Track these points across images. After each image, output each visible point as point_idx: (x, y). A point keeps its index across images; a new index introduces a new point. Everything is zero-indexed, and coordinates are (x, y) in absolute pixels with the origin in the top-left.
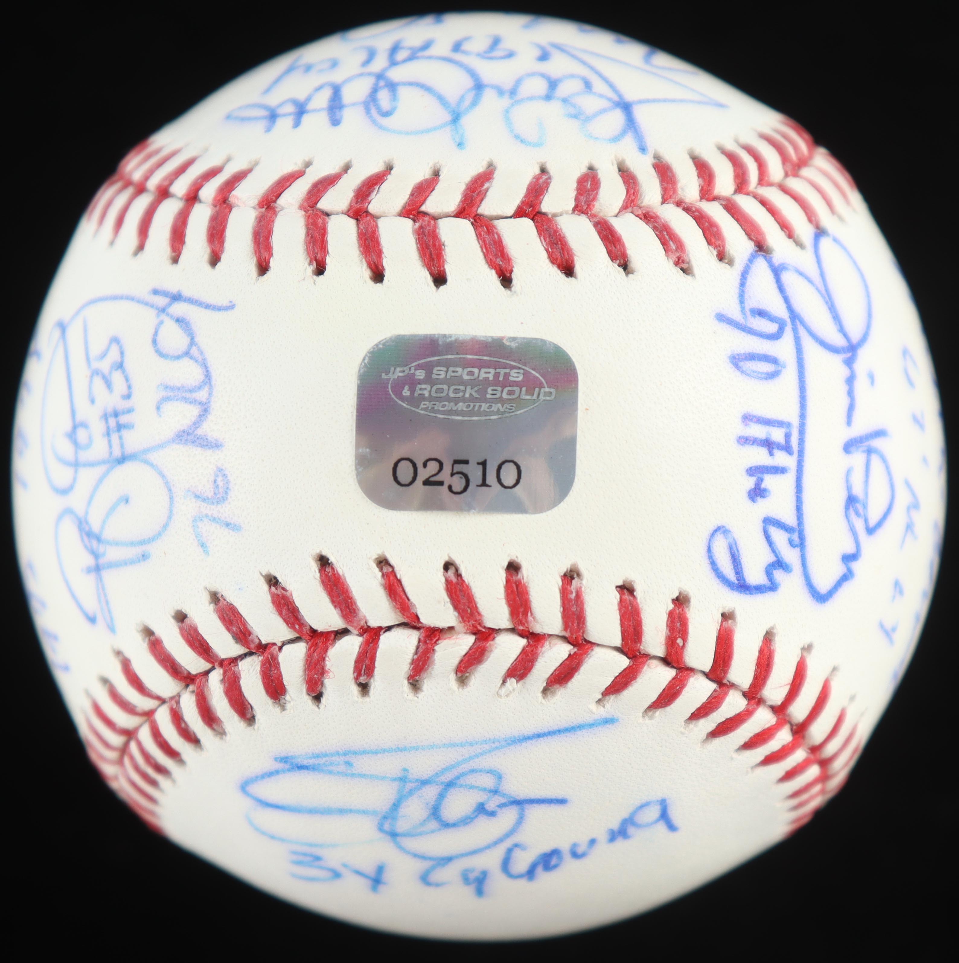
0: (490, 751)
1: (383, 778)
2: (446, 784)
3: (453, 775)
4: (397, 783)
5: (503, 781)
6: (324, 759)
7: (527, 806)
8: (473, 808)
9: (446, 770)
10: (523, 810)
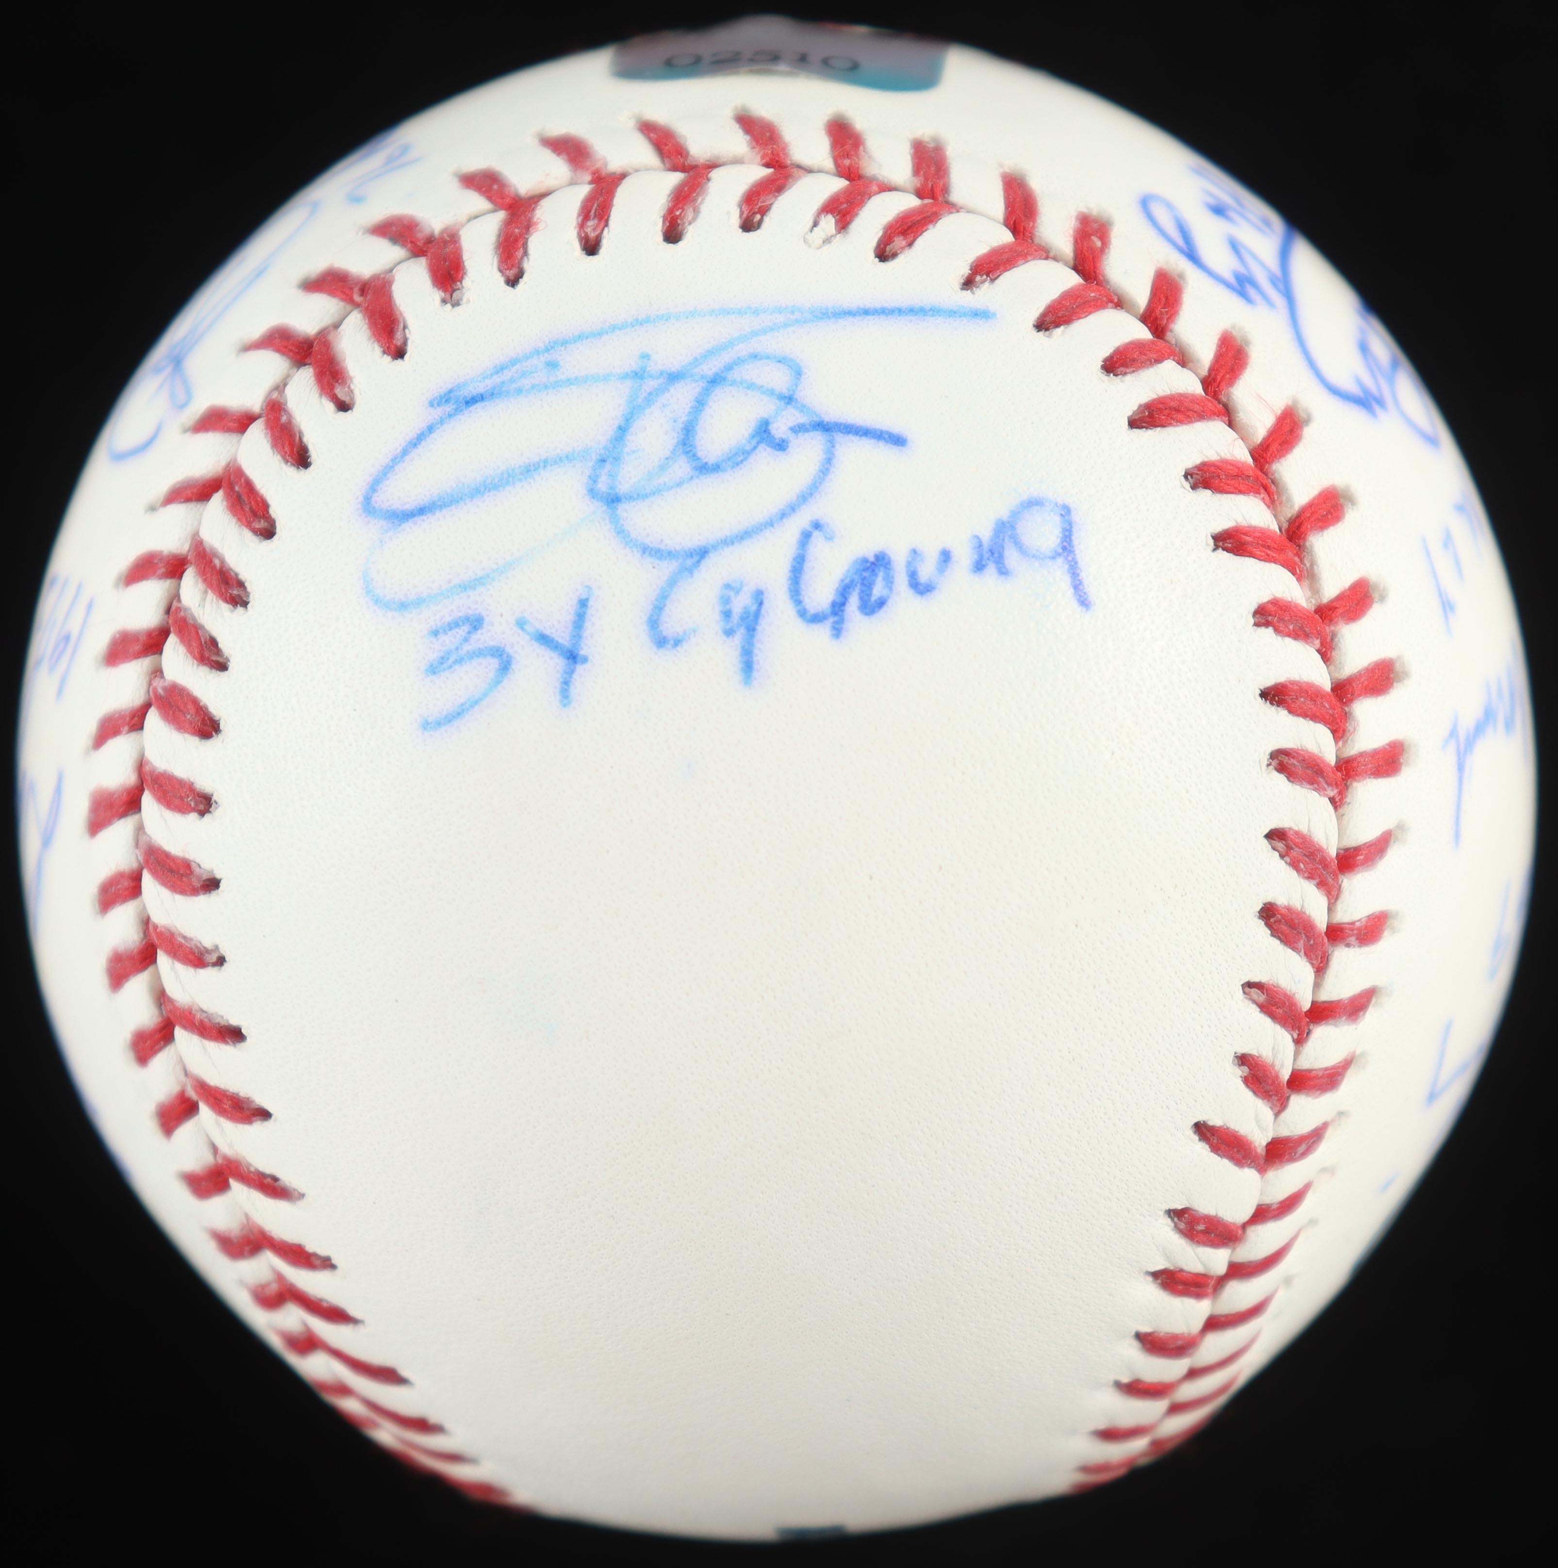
0: (786, 325)
1: (606, 378)
2: (709, 380)
3: (723, 362)
4: (628, 383)
5: (802, 380)
6: (514, 369)
7: (839, 437)
8: (750, 431)
9: (710, 353)
10: (832, 444)
